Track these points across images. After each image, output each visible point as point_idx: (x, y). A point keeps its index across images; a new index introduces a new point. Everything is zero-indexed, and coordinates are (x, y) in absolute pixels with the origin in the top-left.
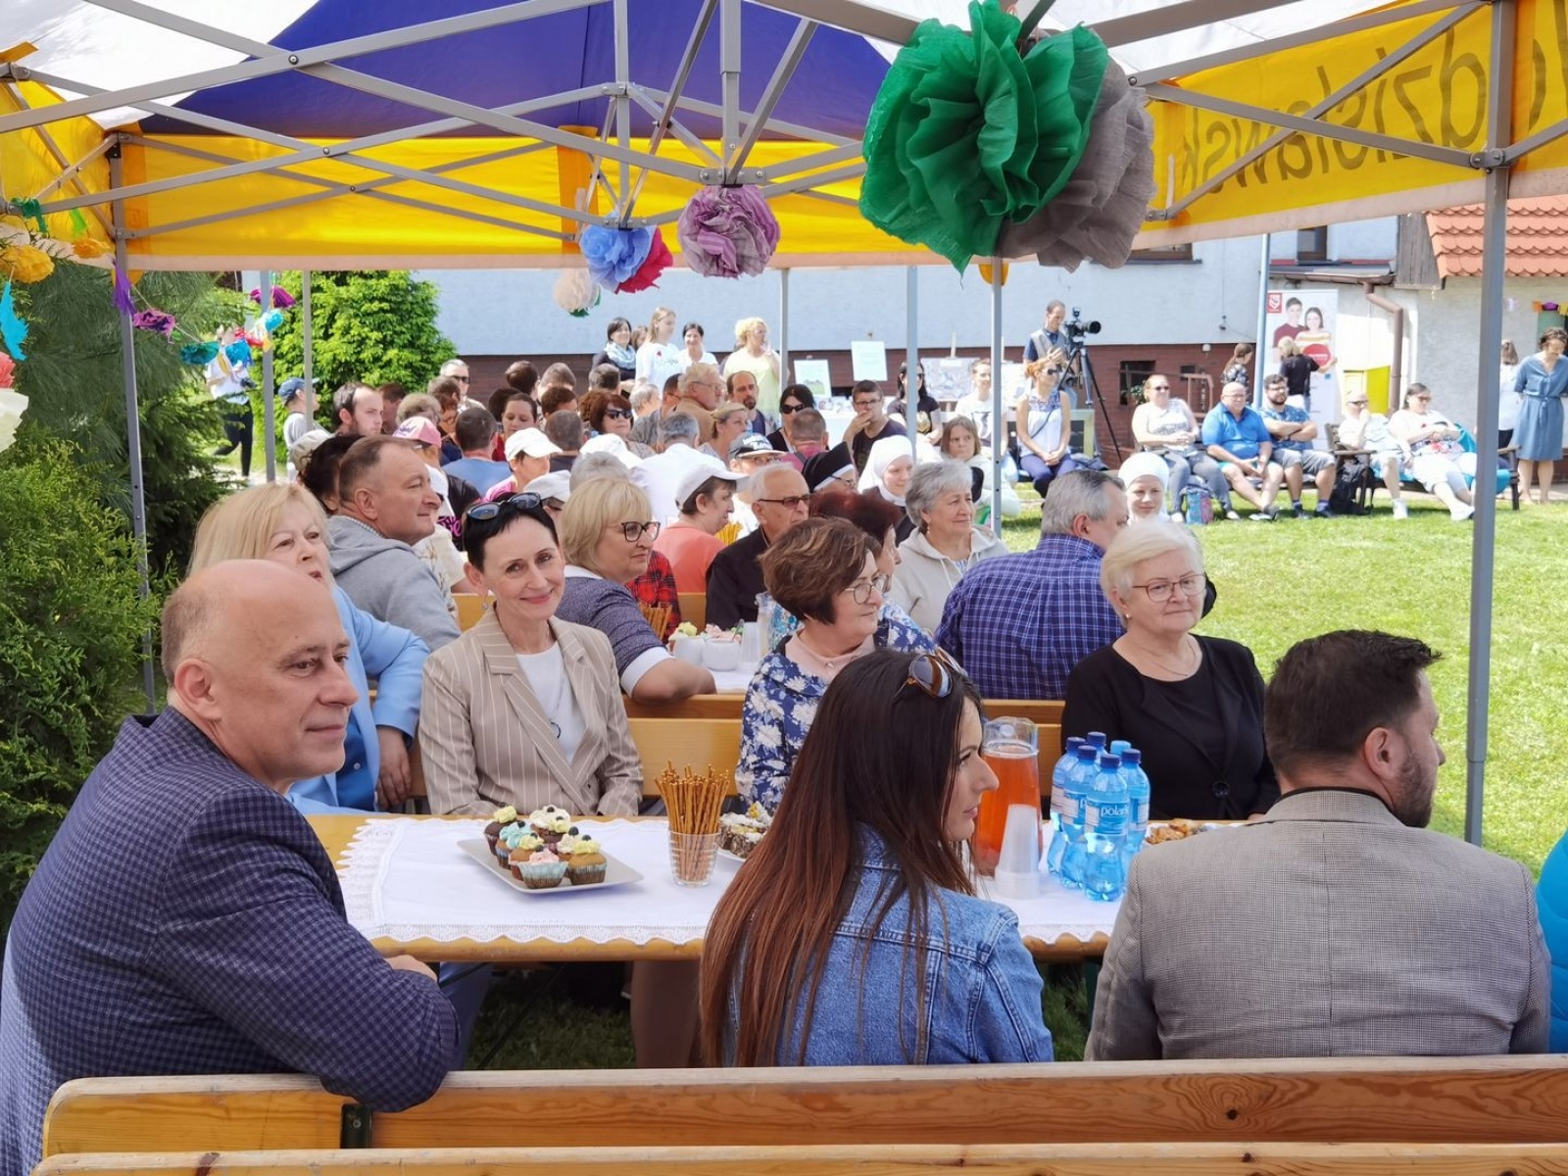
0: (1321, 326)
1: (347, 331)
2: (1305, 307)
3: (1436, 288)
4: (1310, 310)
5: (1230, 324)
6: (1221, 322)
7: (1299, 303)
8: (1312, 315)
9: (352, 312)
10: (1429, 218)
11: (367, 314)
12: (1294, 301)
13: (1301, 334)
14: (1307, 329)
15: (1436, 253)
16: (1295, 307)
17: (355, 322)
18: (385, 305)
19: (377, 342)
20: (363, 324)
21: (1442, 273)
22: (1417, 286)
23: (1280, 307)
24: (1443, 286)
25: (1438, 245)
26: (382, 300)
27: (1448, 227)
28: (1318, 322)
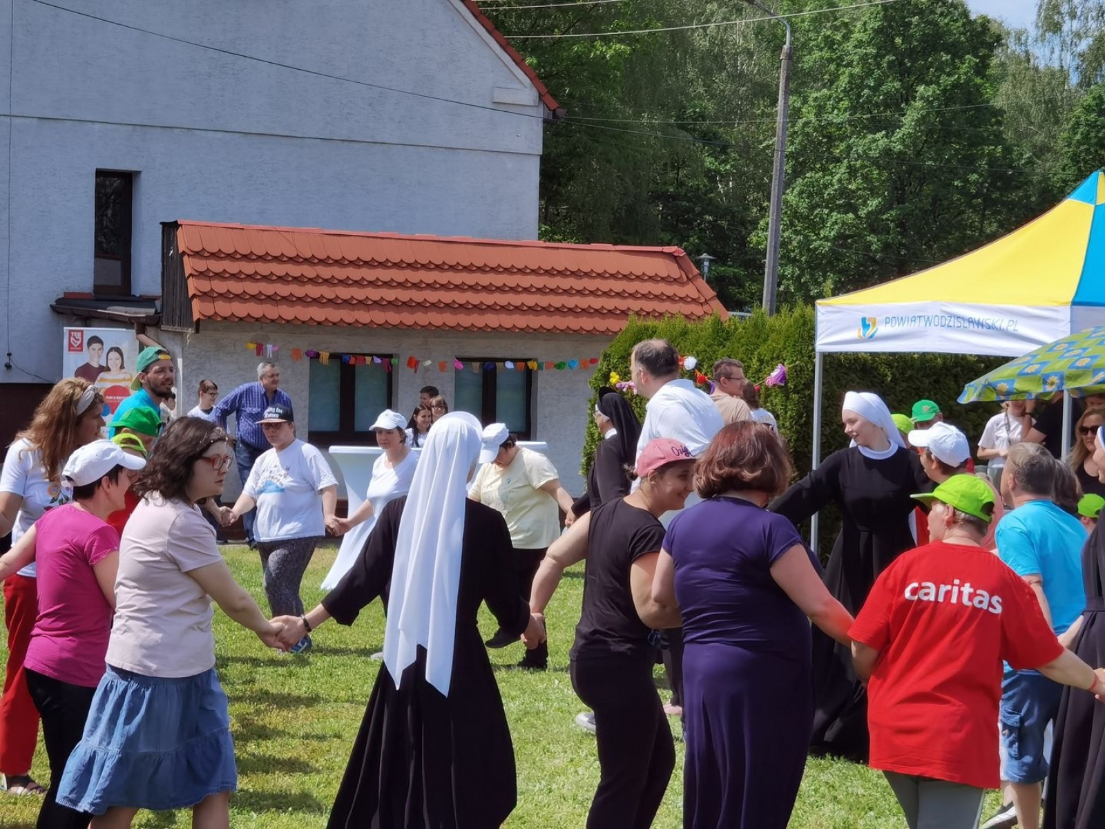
0: (122, 367)
2: (106, 348)
3: (190, 331)
4: (111, 350)
5: (16, 361)
6: (6, 360)
7: (100, 342)
8: (114, 355)
10: (185, 258)
12: (95, 340)
13: (102, 375)
14: (108, 369)
15: (190, 295)
16: (96, 346)
21: (196, 316)
22: (178, 329)
23: (81, 345)
24: (197, 331)
25: (193, 286)
27: (203, 269)
28: (119, 362)
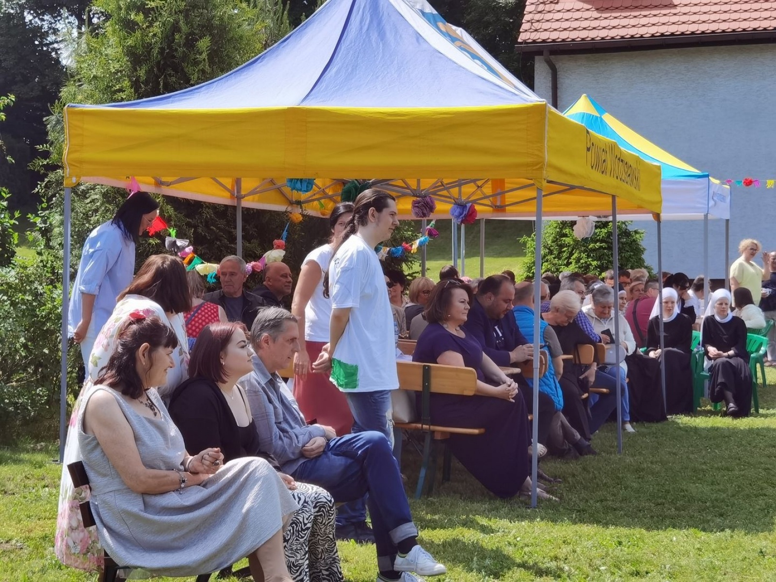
1: (578, 260)
9: (583, 248)
11: (593, 250)
17: (584, 255)
18: (603, 245)
19: (596, 267)
20: (588, 256)
26: (602, 241)
